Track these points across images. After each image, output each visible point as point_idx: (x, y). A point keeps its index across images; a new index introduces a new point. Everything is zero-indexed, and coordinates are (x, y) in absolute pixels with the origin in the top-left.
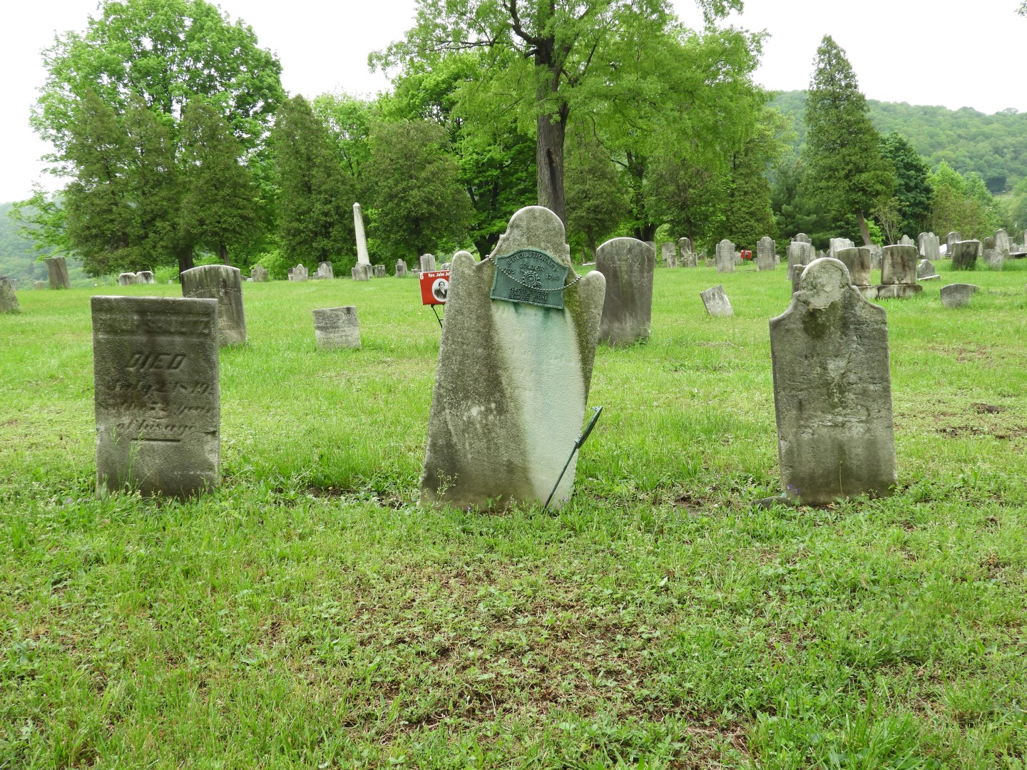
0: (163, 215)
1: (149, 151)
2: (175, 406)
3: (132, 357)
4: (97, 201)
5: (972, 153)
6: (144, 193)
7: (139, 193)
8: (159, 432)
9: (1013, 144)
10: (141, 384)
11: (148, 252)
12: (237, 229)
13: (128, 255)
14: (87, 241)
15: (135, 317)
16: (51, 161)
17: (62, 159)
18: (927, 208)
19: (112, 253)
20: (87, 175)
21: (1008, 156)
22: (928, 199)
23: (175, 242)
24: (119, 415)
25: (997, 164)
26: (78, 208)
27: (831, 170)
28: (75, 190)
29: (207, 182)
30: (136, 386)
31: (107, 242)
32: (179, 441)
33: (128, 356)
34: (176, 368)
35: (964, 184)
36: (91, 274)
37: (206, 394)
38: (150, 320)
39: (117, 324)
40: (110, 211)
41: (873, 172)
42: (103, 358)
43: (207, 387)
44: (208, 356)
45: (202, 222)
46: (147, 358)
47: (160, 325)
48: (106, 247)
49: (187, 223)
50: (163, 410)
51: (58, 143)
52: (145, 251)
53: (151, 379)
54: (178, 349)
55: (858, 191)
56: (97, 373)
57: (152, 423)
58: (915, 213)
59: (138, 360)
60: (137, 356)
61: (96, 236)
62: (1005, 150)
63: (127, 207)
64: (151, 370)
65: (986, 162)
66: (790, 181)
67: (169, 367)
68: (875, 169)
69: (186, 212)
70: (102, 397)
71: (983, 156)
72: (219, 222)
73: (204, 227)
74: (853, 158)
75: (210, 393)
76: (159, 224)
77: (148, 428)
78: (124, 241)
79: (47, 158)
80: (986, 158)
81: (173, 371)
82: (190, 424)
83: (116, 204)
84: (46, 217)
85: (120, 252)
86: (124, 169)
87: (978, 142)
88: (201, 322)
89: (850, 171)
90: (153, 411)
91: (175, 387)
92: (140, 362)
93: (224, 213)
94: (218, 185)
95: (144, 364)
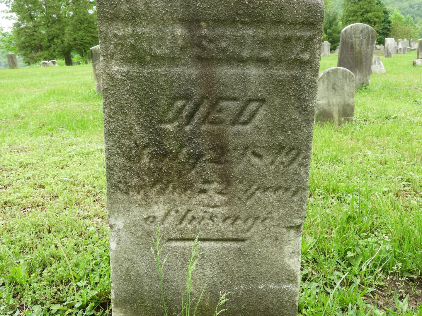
0: (57, 37)
1: (49, 7)
2: (241, 186)
3: (171, 105)
4: (27, 30)
5: (400, 7)
6: (48, 27)
7: (46, 26)
8: (212, 228)
9: (418, 3)
10: (184, 151)
11: (52, 53)
12: (91, 42)
13: (43, 55)
14: (24, 49)
15: (179, 31)
16: (5, 13)
17: (10, 11)
18: (389, 30)
19: (36, 54)
20: (22, 19)
21: (416, 9)
22: (390, 26)
23: (64, 49)
24: (148, 203)
25: (411, 12)
26: (19, 34)
27: (354, 12)
28: (17, 25)
29: (76, 21)
30: (176, 156)
31: (32, 49)
32: (243, 240)
33: (164, 103)
34: (246, 123)
35: (404, 20)
36: (27, 64)
37: (295, 165)
38: (205, 37)
39: (145, 45)
40: (33, 35)
41: (373, 13)
42: (121, 107)
43: (297, 155)
44: (304, 100)
45: (75, 39)
46: (197, 106)
47: (224, 45)
48: (33, 52)
49: (68, 40)
50: (220, 193)
51: (8, 4)
52: (50, 53)
53: (203, 143)
54: (253, 89)
55: (367, 22)
56: (110, 134)
57: (201, 214)
58: (384, 33)
59: (180, 110)
60: (179, 103)
61: (28, 46)
62: (415, 6)
63: (40, 33)
64: (204, 127)
65: (406, 11)
66: (331, 19)
67: (235, 122)
68: (374, 11)
69: (67, 35)
70: (117, 176)
71: (405, 9)
72: (83, 39)
73: (76, 42)
74: (365, 6)
75: (301, 165)
76: (56, 40)
77: (195, 223)
78: (41, 49)
79: (3, 12)
80: (406, 9)
81: (241, 128)
82: (263, 215)
83: (36, 32)
84: (4, 39)
85: (39, 53)
86: (38, 15)
87: (403, 3)
88: (299, 39)
89: (363, 12)
90: (203, 196)
91: (243, 155)
92: (185, 113)
93: (85, 35)
94: (81, 22)
95: (191, 116)
